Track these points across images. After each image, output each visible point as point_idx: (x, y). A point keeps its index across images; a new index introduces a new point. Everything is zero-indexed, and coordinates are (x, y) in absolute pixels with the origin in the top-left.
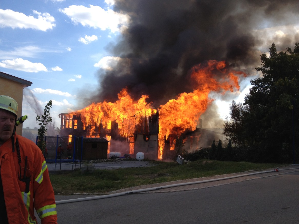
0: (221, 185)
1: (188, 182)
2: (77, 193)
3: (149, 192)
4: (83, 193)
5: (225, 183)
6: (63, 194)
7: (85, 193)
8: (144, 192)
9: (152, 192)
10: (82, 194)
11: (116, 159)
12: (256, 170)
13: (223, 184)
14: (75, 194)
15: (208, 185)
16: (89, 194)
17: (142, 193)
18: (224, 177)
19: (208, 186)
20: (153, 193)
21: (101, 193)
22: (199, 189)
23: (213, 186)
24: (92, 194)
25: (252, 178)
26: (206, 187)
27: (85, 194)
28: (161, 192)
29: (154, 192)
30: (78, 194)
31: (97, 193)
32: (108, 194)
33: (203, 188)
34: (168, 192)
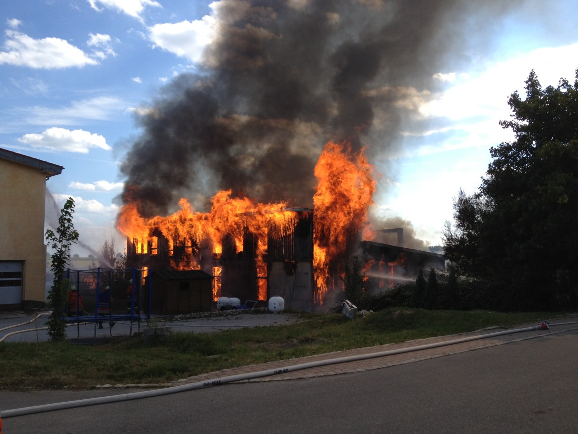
0: (418, 360)
1: (348, 356)
2: (103, 384)
3: (257, 380)
4: (117, 385)
5: (428, 355)
6: (73, 389)
7: (121, 385)
8: (247, 381)
9: (263, 379)
10: (113, 388)
11: (229, 311)
12: (501, 328)
13: (422, 359)
14: (99, 388)
15: (388, 362)
16: (128, 387)
17: (241, 381)
18: (430, 343)
19: (389, 364)
20: (265, 382)
21: (155, 385)
22: (367, 370)
23: (399, 363)
24: (133, 387)
25: (489, 343)
26: (384, 366)
27: (120, 388)
28: (281, 380)
29: (267, 379)
30: (104, 388)
31: (146, 385)
32: (169, 387)
33: (376, 367)
34: (298, 379)
